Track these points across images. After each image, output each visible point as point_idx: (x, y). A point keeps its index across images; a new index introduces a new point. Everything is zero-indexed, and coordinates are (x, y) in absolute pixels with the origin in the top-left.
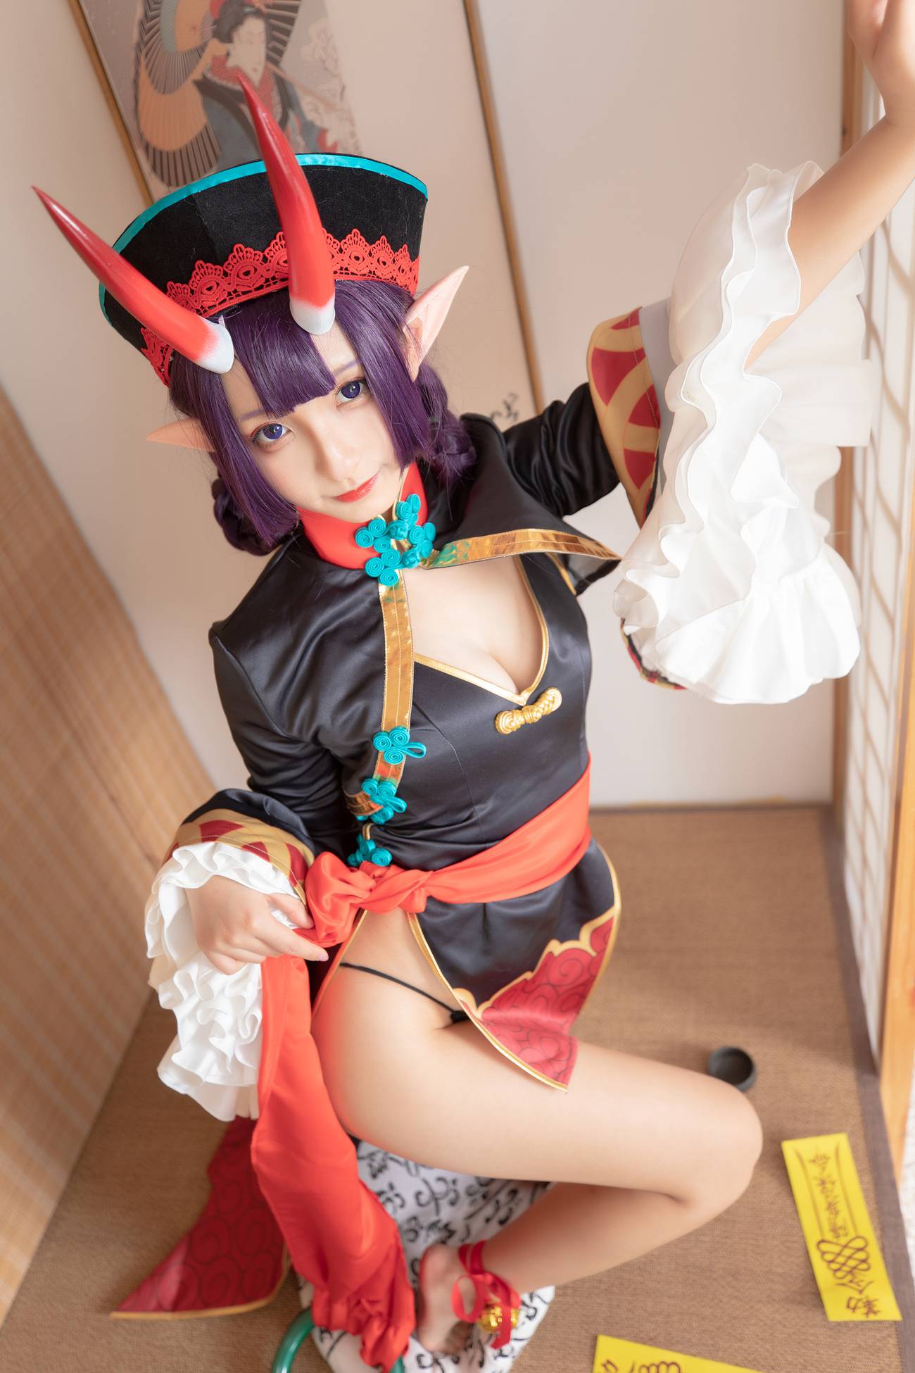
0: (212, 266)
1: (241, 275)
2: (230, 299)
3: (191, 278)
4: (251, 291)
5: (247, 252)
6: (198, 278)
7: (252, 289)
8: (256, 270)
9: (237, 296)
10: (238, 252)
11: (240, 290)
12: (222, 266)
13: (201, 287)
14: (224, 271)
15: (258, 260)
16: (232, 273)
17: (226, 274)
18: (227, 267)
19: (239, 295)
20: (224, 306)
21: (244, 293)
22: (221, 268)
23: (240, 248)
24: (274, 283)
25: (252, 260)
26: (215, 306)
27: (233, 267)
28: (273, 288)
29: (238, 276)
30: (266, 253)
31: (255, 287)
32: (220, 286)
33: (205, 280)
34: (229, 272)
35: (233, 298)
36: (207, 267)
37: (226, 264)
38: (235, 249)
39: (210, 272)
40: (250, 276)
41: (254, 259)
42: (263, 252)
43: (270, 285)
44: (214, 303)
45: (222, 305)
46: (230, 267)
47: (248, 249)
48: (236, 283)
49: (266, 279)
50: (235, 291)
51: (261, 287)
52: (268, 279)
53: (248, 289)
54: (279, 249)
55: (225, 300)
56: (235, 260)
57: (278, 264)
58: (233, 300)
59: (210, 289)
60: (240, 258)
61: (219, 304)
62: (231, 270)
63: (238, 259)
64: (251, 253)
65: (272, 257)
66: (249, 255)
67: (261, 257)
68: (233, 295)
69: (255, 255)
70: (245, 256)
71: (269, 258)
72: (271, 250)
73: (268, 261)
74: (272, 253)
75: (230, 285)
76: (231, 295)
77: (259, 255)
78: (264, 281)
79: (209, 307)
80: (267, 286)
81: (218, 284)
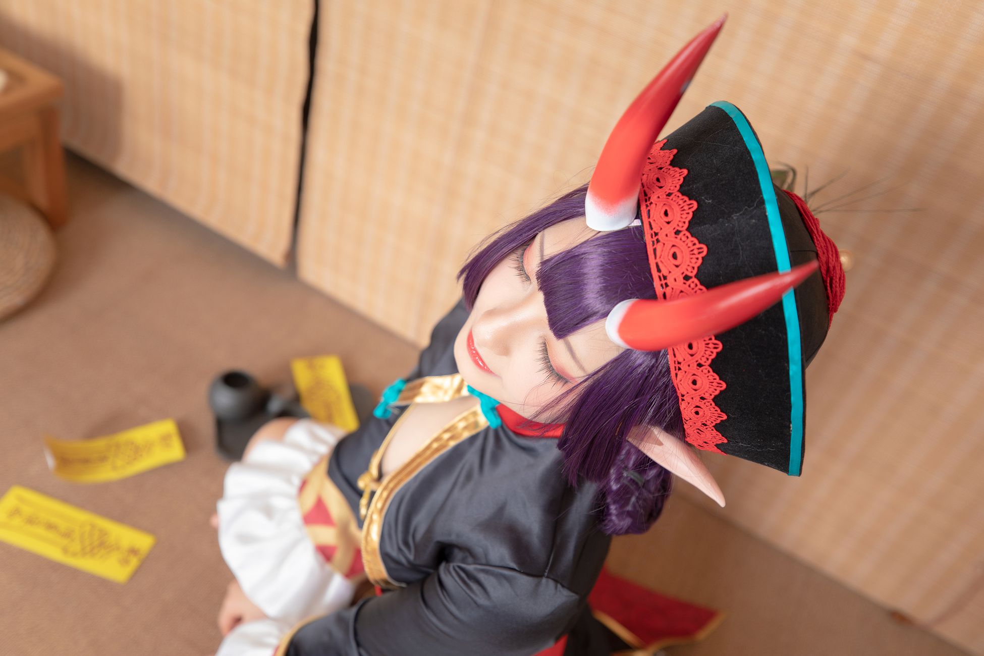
1: (674, 250)
2: (652, 235)
4: (656, 258)
5: (697, 258)
6: (681, 202)
7: (658, 260)
8: (678, 266)
9: (653, 242)
10: (698, 249)
12: (687, 231)
13: (668, 206)
14: (682, 231)
15: (687, 269)
16: (678, 240)
17: (678, 233)
18: (684, 235)
19: (654, 244)
21: (655, 250)
22: (685, 229)
23: (702, 252)
24: (662, 285)
25: (688, 263)
27: (685, 240)
28: (657, 283)
29: (673, 246)
30: (692, 279)
31: (660, 264)
32: (667, 224)
34: (679, 237)
38: (701, 247)
40: (672, 259)
41: (688, 265)
42: (694, 277)
44: (651, 217)
45: (648, 224)
47: (699, 261)
48: (666, 242)
50: (658, 241)
51: (659, 270)
53: (658, 256)
55: (652, 228)
56: (689, 245)
57: (681, 290)
59: (666, 215)
60: (692, 251)
62: (681, 239)
63: (691, 249)
64: (696, 263)
65: (689, 286)
66: (694, 260)
67: (690, 274)
68: (655, 239)
69: (693, 268)
70: (693, 256)
71: (688, 283)
72: (696, 285)
73: (685, 281)
74: (693, 285)
75: (665, 237)
76: (655, 236)
77: (692, 272)
78: (665, 274)
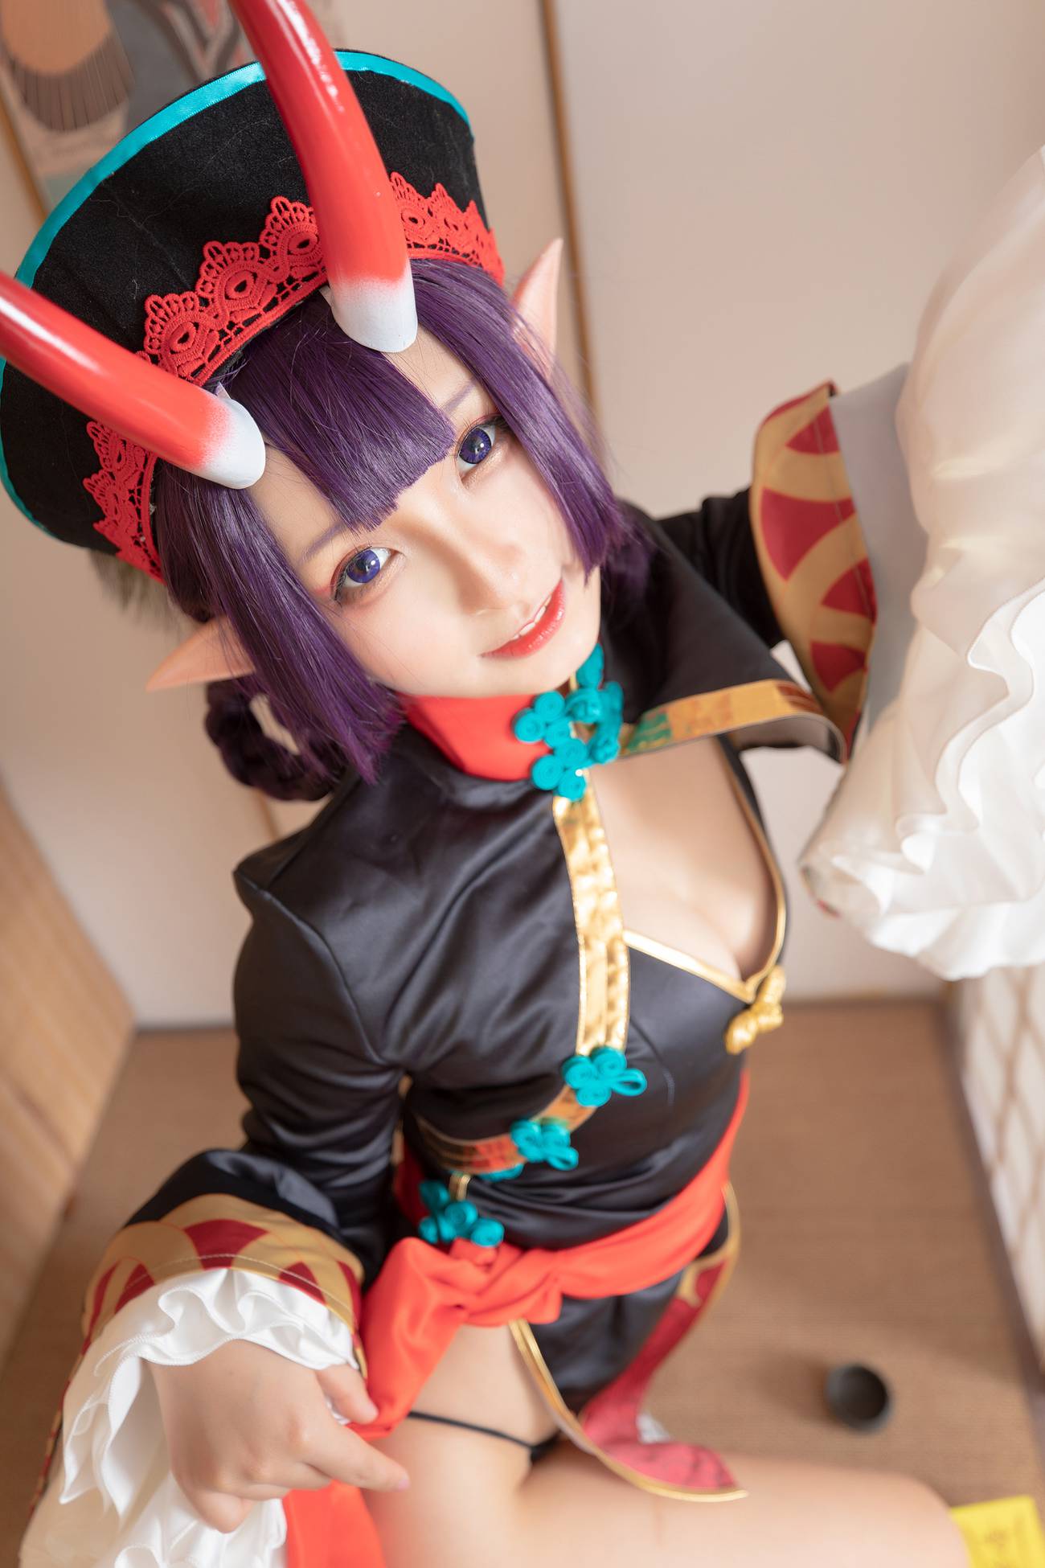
0: (176, 297)
1: (233, 294)
2: (226, 343)
3: (144, 334)
4: (259, 315)
5: (229, 251)
6: (158, 329)
7: (260, 310)
8: (255, 276)
9: (236, 334)
10: (213, 257)
11: (239, 320)
12: (193, 289)
13: (168, 342)
14: (199, 297)
15: (252, 258)
16: (216, 295)
17: (205, 302)
18: (202, 289)
19: (240, 330)
20: (220, 360)
21: (248, 323)
22: (192, 294)
23: (215, 248)
24: (295, 289)
25: (242, 262)
26: (203, 366)
27: (213, 285)
28: (295, 299)
29: (227, 297)
30: (262, 241)
31: (265, 304)
32: (201, 327)
33: (171, 326)
34: (210, 297)
35: (230, 339)
36: (168, 303)
37: (199, 285)
38: (206, 254)
39: (175, 309)
40: (248, 290)
41: (245, 259)
42: (257, 240)
43: (287, 294)
44: (200, 363)
45: (216, 359)
46: (209, 287)
47: (230, 245)
48: (227, 312)
49: (278, 285)
50: (231, 325)
51: (274, 303)
52: (282, 284)
53: (253, 314)
54: (283, 227)
55: (218, 348)
56: (214, 273)
57: (289, 253)
58: (232, 343)
59: (185, 339)
60: (221, 265)
61: (209, 360)
62: (212, 292)
63: (219, 268)
64: (235, 250)
65: (275, 244)
66: (234, 255)
67: (257, 251)
68: (231, 333)
69: (245, 250)
70: (228, 258)
71: (272, 248)
72: (269, 234)
73: (272, 254)
74: (273, 239)
75: (220, 318)
76: (227, 334)
77: (253, 249)
78: (275, 289)
79: (193, 374)
80: (284, 297)
81: (196, 325)
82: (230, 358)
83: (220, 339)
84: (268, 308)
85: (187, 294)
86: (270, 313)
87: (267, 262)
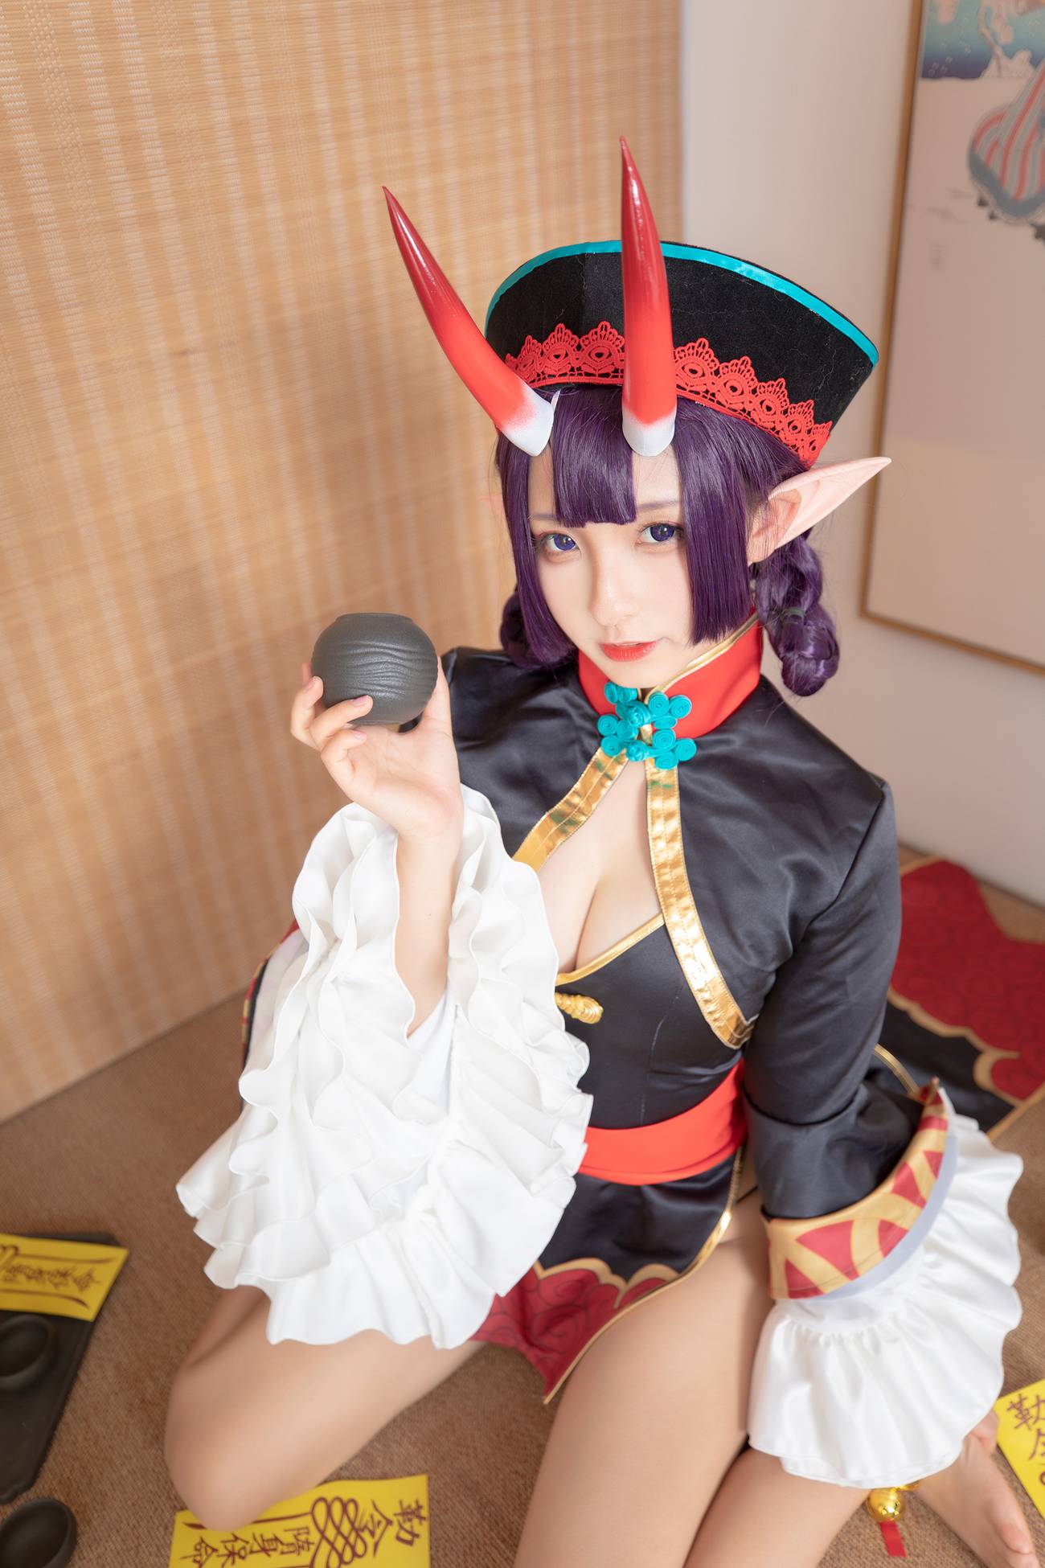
0: (571, 334)
2: (572, 375)
3: (546, 338)
4: (594, 375)
5: (610, 333)
6: (553, 341)
7: (597, 373)
8: (610, 355)
10: (602, 330)
11: (585, 369)
12: (579, 337)
13: (551, 352)
14: (579, 343)
15: (617, 346)
17: (579, 347)
18: (583, 341)
19: (581, 375)
20: (562, 380)
21: (587, 374)
22: (577, 338)
23: (606, 326)
25: (611, 343)
26: (555, 376)
27: (590, 343)
31: (602, 372)
32: (568, 358)
33: (558, 344)
34: (583, 346)
35: (574, 375)
36: (565, 334)
37: (584, 337)
38: (601, 326)
39: (566, 340)
40: (601, 359)
41: (614, 345)
43: (617, 377)
44: (554, 373)
45: (562, 378)
46: (587, 342)
47: (614, 332)
48: (584, 361)
50: (579, 369)
51: (606, 375)
52: (618, 370)
53: (593, 372)
55: (566, 374)
56: (595, 337)
58: (574, 377)
59: (557, 357)
60: (601, 338)
61: (559, 375)
62: (586, 346)
63: (599, 337)
64: (614, 335)
68: (576, 372)
75: (578, 361)
76: (573, 370)
77: (621, 342)
78: (613, 370)
79: (549, 376)
80: (614, 377)
81: (567, 355)
82: (567, 383)
83: (570, 371)
84: (601, 375)
85: (575, 337)
86: (600, 378)
87: (621, 353)
